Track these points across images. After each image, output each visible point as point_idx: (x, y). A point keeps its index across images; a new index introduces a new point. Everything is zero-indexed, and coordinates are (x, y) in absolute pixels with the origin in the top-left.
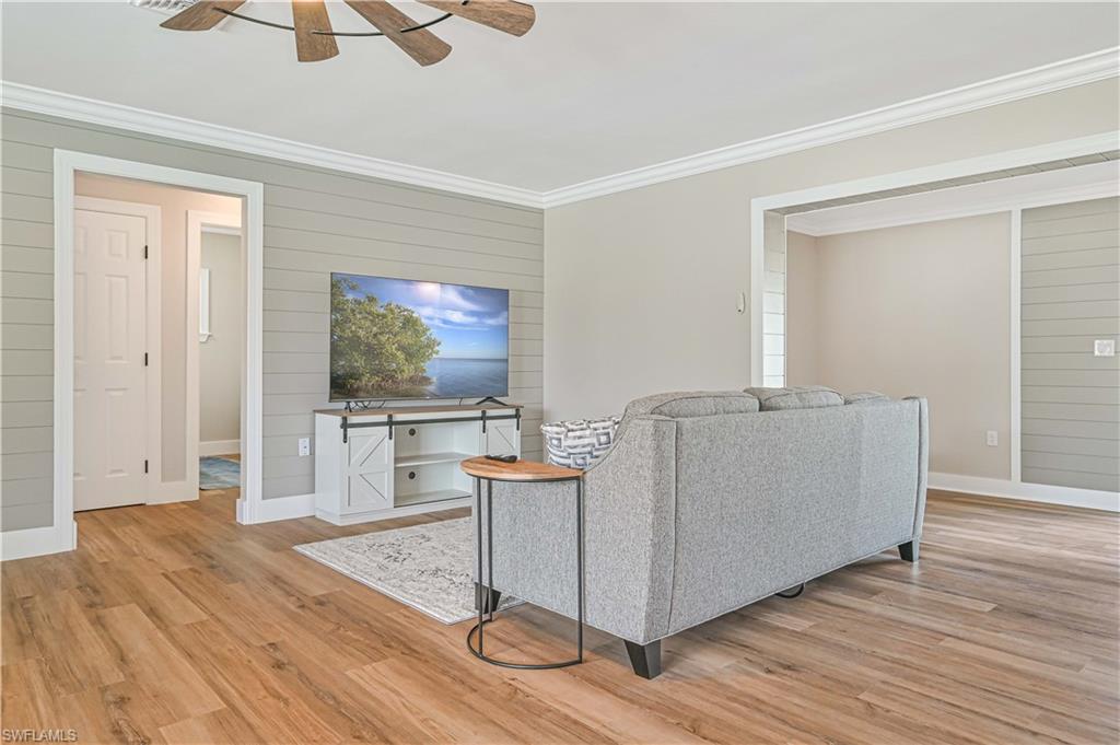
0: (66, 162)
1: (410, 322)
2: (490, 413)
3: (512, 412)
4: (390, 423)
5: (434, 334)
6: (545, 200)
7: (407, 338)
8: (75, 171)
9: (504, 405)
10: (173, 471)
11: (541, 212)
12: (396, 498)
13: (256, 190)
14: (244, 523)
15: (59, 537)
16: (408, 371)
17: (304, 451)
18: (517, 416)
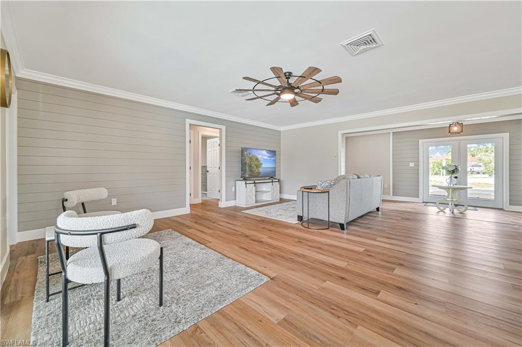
0: (188, 122)
1: (257, 159)
2: (274, 181)
3: (277, 180)
4: (254, 183)
5: (261, 162)
6: (281, 129)
7: (256, 163)
8: (190, 124)
9: (276, 179)
10: (196, 196)
11: (280, 131)
12: (256, 201)
13: (224, 128)
14: (222, 207)
15: (187, 210)
16: (257, 171)
17: (233, 190)
18: (279, 181)
